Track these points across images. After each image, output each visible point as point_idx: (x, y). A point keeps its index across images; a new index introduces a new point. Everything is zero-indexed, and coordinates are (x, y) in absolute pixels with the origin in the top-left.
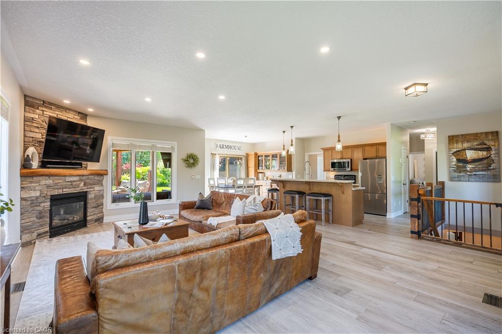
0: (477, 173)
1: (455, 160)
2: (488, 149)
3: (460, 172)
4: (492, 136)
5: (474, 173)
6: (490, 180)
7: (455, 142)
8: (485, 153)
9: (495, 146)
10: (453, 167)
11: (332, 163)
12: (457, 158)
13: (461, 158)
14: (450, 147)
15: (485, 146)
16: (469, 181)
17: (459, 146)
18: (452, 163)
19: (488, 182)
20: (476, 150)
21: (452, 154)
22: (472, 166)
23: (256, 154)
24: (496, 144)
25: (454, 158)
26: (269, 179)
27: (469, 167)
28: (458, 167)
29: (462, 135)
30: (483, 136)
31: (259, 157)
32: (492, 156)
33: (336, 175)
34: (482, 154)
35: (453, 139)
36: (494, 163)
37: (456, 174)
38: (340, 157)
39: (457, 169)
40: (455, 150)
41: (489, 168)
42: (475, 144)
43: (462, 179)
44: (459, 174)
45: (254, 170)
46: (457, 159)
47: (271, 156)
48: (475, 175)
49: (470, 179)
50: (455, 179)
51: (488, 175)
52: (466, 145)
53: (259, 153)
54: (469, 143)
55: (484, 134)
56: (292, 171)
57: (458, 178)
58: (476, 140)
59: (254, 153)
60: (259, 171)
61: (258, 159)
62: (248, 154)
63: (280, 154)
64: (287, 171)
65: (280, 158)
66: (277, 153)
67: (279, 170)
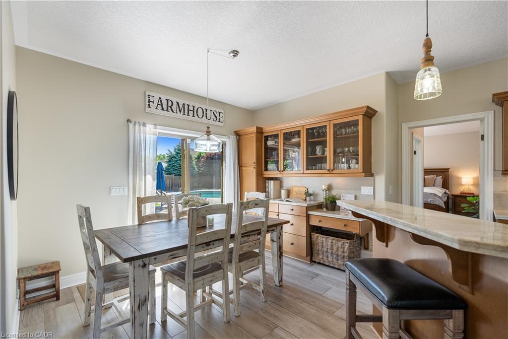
23: (260, 131)
26: (293, 194)
31: (267, 138)
45: (254, 171)
47: (304, 135)
53: (268, 129)
56: (372, 175)
59: (254, 129)
60: (267, 174)
61: (266, 144)
62: (241, 133)
63: (335, 125)
64: (364, 174)
65: (334, 137)
66: (327, 124)
67: (332, 170)
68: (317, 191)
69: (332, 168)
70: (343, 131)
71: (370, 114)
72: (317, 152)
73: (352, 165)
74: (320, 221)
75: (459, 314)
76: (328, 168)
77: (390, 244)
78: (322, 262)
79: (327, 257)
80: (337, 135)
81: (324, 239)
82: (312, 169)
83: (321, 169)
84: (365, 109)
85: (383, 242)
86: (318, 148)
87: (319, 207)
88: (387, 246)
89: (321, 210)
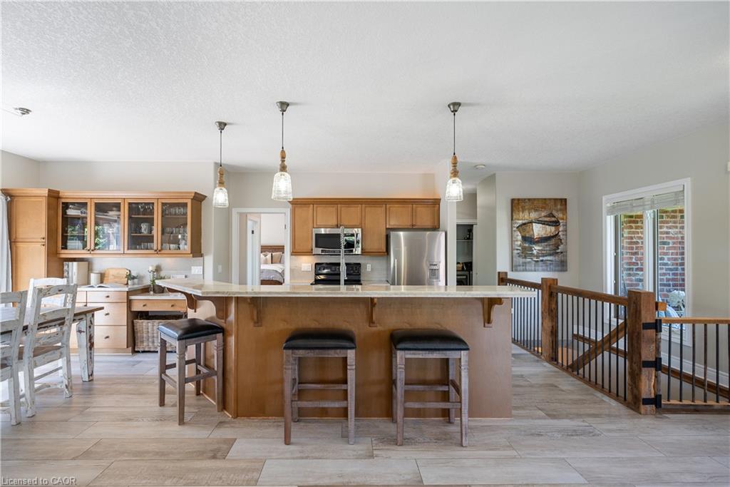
0: (545, 258)
1: (520, 237)
2: (556, 224)
3: (525, 257)
4: (561, 205)
5: (541, 258)
6: (557, 268)
7: (521, 209)
8: (553, 229)
9: (563, 219)
10: (517, 249)
11: (316, 235)
12: (523, 234)
13: (527, 236)
14: (514, 217)
15: (553, 219)
16: (535, 271)
17: (526, 216)
18: (516, 243)
19: (555, 271)
20: (544, 224)
21: (517, 227)
22: (540, 248)
23: (54, 197)
24: (565, 217)
25: (519, 233)
26: (109, 278)
27: (536, 248)
28: (524, 249)
29: (529, 200)
30: (552, 203)
31: (66, 206)
32: (560, 233)
33: (316, 264)
34: (550, 230)
35: (518, 204)
36: (562, 243)
37: (521, 260)
38: (335, 223)
39: (522, 253)
40: (520, 222)
41: (557, 251)
42: (543, 214)
43: (527, 268)
44: (524, 260)
46: (522, 237)
47: (125, 209)
48: (542, 261)
49: (537, 268)
50: (519, 268)
51: (556, 261)
52: (534, 215)
53: (68, 194)
54: (537, 213)
55: (553, 201)
56: (202, 255)
57: (523, 266)
58: (545, 208)
59: (45, 192)
60: (65, 254)
61: (64, 213)
62: (13, 193)
63: (163, 204)
64: (191, 255)
65: (162, 216)
66: (155, 201)
67: (160, 251)
68: (142, 274)
69: (159, 248)
70: (172, 210)
71: (199, 199)
72: (143, 230)
73: (181, 246)
74: (144, 306)
75: (220, 336)
76: (155, 248)
77: (197, 310)
78: (147, 349)
79: (153, 342)
80: (166, 214)
81: (149, 324)
82: (136, 249)
83: (147, 249)
84: (193, 195)
85: (193, 309)
86: (144, 227)
87: (145, 290)
88: (195, 311)
89: (147, 293)
